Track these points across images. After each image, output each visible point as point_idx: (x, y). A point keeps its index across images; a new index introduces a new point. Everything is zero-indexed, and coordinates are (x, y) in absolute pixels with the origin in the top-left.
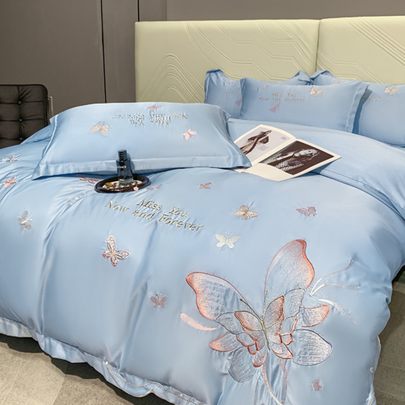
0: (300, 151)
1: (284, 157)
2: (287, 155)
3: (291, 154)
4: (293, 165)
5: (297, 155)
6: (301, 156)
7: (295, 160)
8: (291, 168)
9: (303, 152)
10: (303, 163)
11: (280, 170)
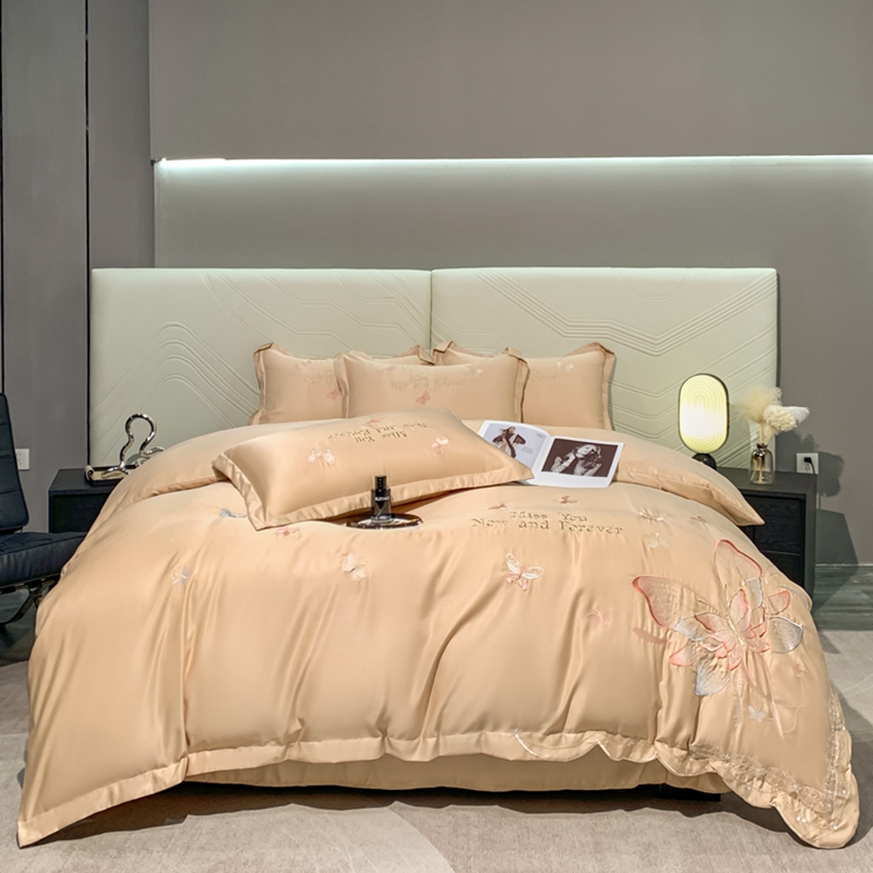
0: (576, 451)
1: (570, 461)
2: (568, 459)
3: (572, 457)
4: (590, 468)
5: (579, 456)
6: (587, 457)
7: (585, 463)
8: (592, 471)
9: (582, 451)
10: (597, 462)
11: (584, 477)
